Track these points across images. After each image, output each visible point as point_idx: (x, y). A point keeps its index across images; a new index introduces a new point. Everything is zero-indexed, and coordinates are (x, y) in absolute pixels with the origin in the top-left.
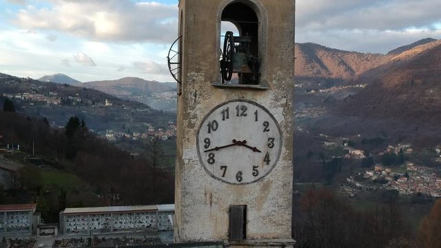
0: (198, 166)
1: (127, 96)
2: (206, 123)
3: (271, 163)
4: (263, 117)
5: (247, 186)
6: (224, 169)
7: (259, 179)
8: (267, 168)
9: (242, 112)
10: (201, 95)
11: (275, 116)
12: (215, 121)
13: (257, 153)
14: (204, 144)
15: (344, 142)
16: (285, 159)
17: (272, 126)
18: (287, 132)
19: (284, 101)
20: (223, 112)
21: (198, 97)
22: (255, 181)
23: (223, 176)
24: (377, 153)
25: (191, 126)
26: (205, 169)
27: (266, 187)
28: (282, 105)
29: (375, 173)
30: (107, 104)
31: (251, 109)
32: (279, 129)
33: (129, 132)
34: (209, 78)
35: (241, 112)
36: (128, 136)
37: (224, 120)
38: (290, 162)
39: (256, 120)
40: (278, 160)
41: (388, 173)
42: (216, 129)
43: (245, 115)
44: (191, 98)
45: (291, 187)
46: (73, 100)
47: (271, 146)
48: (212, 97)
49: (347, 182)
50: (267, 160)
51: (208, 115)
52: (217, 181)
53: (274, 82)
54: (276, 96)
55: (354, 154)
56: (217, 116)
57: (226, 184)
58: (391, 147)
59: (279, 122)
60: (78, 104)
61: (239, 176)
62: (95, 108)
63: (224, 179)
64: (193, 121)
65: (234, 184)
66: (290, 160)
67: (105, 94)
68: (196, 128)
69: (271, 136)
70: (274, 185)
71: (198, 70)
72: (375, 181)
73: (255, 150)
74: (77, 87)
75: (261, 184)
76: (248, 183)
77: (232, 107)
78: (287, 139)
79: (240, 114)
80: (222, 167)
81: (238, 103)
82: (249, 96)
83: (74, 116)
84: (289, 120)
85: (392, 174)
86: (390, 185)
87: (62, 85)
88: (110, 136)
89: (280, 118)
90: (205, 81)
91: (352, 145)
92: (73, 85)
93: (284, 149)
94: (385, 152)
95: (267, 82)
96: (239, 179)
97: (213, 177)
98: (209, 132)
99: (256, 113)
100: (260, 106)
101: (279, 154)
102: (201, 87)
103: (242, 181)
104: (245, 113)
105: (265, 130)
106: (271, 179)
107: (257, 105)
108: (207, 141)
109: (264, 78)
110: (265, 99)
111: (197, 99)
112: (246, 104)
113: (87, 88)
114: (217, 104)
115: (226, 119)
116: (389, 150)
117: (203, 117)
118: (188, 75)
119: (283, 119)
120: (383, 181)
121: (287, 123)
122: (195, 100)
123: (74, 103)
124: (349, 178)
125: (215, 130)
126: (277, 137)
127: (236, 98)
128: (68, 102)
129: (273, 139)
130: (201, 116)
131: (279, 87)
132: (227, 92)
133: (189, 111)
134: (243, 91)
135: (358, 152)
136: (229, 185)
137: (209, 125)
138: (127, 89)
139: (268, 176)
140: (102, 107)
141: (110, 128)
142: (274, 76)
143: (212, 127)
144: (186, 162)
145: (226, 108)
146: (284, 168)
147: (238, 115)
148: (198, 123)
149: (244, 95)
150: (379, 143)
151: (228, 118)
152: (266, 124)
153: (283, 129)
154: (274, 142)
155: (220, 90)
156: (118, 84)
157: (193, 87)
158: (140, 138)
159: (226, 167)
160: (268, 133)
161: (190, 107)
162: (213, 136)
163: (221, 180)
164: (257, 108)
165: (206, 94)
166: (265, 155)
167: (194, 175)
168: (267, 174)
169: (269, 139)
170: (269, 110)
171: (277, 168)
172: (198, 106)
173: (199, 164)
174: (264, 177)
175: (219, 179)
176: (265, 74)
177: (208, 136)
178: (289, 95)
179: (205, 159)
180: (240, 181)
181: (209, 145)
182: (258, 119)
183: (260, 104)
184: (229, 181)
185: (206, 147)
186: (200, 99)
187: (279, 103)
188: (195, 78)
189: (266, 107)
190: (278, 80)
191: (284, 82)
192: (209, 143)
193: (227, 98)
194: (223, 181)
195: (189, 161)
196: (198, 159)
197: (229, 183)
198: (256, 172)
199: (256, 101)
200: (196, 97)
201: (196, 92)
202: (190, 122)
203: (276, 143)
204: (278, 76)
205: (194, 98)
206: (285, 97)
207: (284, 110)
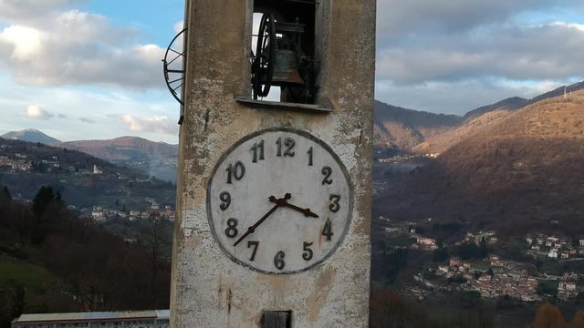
0: (208, 242)
1: (123, 161)
2: (224, 166)
3: (335, 238)
4: (322, 158)
5: (293, 277)
6: (253, 247)
7: (314, 265)
8: (327, 246)
9: (287, 149)
10: (216, 117)
11: (341, 158)
12: (239, 164)
13: (311, 219)
14: (220, 202)
15: (411, 227)
16: (357, 231)
17: (337, 175)
18: (362, 186)
19: (356, 133)
20: (254, 149)
21: (210, 121)
22: (306, 270)
23: (252, 259)
24: (453, 242)
25: (198, 170)
26: (221, 246)
27: (325, 280)
28: (354, 141)
29: (450, 270)
30: (95, 172)
31: (302, 145)
32: (349, 180)
33: (124, 210)
34: (231, 89)
35: (284, 149)
36: (122, 215)
37: (255, 161)
38: (366, 237)
39: (311, 164)
40: (345, 233)
41: (467, 270)
42: (241, 177)
43: (292, 155)
44: (200, 123)
45: (368, 280)
46: (48, 166)
47: (334, 208)
48: (236, 122)
49: (415, 281)
50: (327, 232)
51: (229, 152)
52: (240, 268)
53: (341, 101)
54: (344, 125)
55: (424, 244)
56: (244, 154)
57: (255, 274)
58: (470, 235)
59: (349, 168)
60: (55, 170)
61: (280, 260)
62: (79, 177)
63: (253, 264)
64: (201, 162)
65: (271, 273)
66: (366, 233)
67: (93, 158)
68: (207, 175)
69: (334, 191)
70: (338, 277)
71: (213, 75)
72: (451, 280)
73: (307, 213)
74: (55, 148)
75: (317, 273)
76: (294, 272)
77: (270, 139)
78: (362, 198)
79: (283, 153)
80: (250, 244)
81: (280, 134)
82: (299, 122)
83: (46, 185)
84: (366, 166)
85: (472, 271)
86: (470, 285)
87: (34, 144)
88: (97, 214)
89: (350, 162)
90: (225, 94)
91: (421, 232)
92: (51, 144)
93: (355, 214)
94: (463, 241)
95: (329, 100)
96: (279, 265)
97: (234, 260)
98: (229, 182)
99: (310, 152)
100: (317, 141)
101: (348, 222)
102: (217, 104)
103: (285, 269)
104: (292, 151)
105: (326, 182)
106: (335, 265)
107: (312, 138)
108: (225, 197)
109: (324, 93)
110: (326, 130)
111: (209, 123)
112: (293, 136)
113: (68, 148)
114: (244, 135)
115: (258, 161)
116: (467, 239)
117: (218, 156)
118: (195, 82)
119: (354, 163)
120: (461, 280)
121: (361, 170)
122: (206, 126)
123: (49, 170)
124: (417, 275)
125: (239, 179)
126: (345, 194)
127: (277, 125)
128: (42, 168)
129: (338, 197)
130: (215, 154)
131: (349, 110)
132: (262, 114)
133: (196, 144)
135: (428, 242)
136: (261, 275)
137: (229, 170)
138: (124, 152)
139: (328, 261)
140: (88, 175)
141: (97, 205)
142: (340, 90)
143: (235, 173)
144: (187, 233)
145: (258, 143)
146: (356, 246)
147: (279, 155)
148: (211, 166)
149: (291, 121)
150: (454, 229)
151: (262, 158)
152: (327, 171)
153: (354, 180)
154: (340, 203)
155: (249, 110)
156: (112, 146)
157: (204, 103)
158: (139, 219)
159: (256, 244)
160: (329, 186)
161: (197, 137)
162: (236, 189)
163: (247, 266)
164: (311, 144)
165: (226, 116)
166: (324, 223)
167: (200, 256)
168: (328, 257)
169: (332, 197)
170: (332, 147)
171: (343, 246)
172: (211, 136)
173: (211, 238)
174: (321, 262)
175: (244, 265)
176: (326, 87)
177: (228, 188)
178: (365, 124)
179: (221, 228)
180: (280, 268)
181: (228, 205)
182: (313, 163)
183: (317, 136)
184: (262, 268)
185: (223, 208)
186: (215, 124)
187: (349, 137)
188: (207, 88)
189: (328, 143)
190: (348, 98)
191: (357, 102)
192: (229, 200)
193: (261, 125)
194: (252, 269)
195: (192, 232)
196: (208, 228)
197: (263, 272)
198: (308, 253)
199: (311, 131)
200: (207, 121)
201: (208, 111)
202: (196, 163)
203: (343, 203)
204: (348, 91)
205: (204, 122)
206: (359, 127)
207: (357, 148)
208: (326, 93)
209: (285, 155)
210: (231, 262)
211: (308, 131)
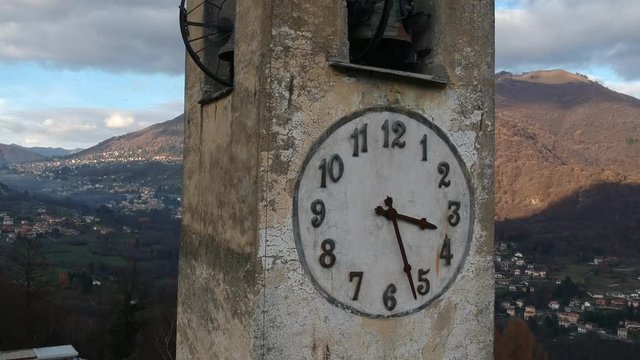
0: (296, 275)
2: (315, 162)
3: (455, 262)
4: (438, 152)
5: (406, 319)
6: (356, 279)
7: (431, 301)
8: (446, 273)
9: (395, 138)
10: (303, 88)
11: (460, 150)
12: (336, 158)
13: (427, 233)
14: (312, 216)
16: (479, 252)
17: (456, 176)
18: (484, 188)
19: (476, 117)
20: (354, 136)
21: (296, 93)
22: (421, 308)
23: (355, 298)
25: (280, 167)
26: (314, 281)
27: (444, 321)
28: (474, 127)
31: (414, 131)
32: (469, 181)
34: (321, 47)
35: (392, 137)
37: (356, 154)
38: (489, 258)
39: (425, 159)
40: (466, 253)
42: (339, 178)
43: (402, 146)
44: (282, 96)
45: (492, 316)
47: (453, 220)
48: (330, 96)
50: (446, 255)
51: (321, 140)
52: (339, 312)
53: (458, 71)
54: (461, 105)
56: (340, 144)
57: (358, 319)
59: (468, 165)
61: (389, 298)
63: (356, 305)
64: (285, 155)
65: (379, 316)
66: (489, 253)
68: (292, 175)
69: (452, 197)
70: (458, 315)
73: (423, 224)
75: (434, 312)
76: (407, 313)
77: (375, 122)
78: (484, 206)
79: (390, 143)
80: (352, 275)
81: (386, 115)
82: (409, 98)
89: (470, 156)
90: (314, 53)
93: (477, 228)
95: (445, 69)
96: (389, 304)
97: (332, 301)
98: (323, 185)
99: (424, 142)
100: (431, 126)
101: (470, 239)
102: (303, 68)
103: (398, 309)
104: (401, 140)
105: (444, 184)
106: (455, 299)
107: (425, 121)
108: (319, 207)
109: (439, 58)
110: (441, 109)
111: (294, 97)
112: (403, 118)
114: (340, 115)
115: (360, 154)
117: (307, 147)
118: (274, 33)
119: (475, 158)
121: (483, 167)
122: (290, 100)
125: (335, 181)
126: (465, 200)
127: (382, 102)
129: (457, 204)
130: (303, 145)
133: (275, 128)
134: (397, 87)
136: (366, 319)
137: (322, 167)
139: (447, 294)
142: (457, 56)
143: (331, 172)
144: (267, 263)
145: (360, 127)
146: (478, 272)
147: (386, 145)
148: (298, 161)
151: (365, 150)
152: (444, 169)
153: (475, 182)
154: (460, 212)
155: (346, 79)
157: (286, 66)
159: (360, 275)
160: (446, 190)
161: (278, 117)
162: (332, 196)
163: (348, 308)
164: (425, 130)
165: (316, 87)
166: (442, 242)
167: (286, 298)
168: (447, 288)
169: (451, 204)
170: (449, 135)
171: (464, 272)
172: (297, 117)
173: (300, 270)
174: (439, 296)
175: (345, 307)
176: (440, 50)
177: (320, 195)
178: (486, 104)
179: (313, 254)
180: (391, 309)
181: (322, 219)
182: (428, 157)
183: (431, 120)
184: (367, 311)
185: (316, 224)
186: (302, 98)
187: (468, 122)
188: (290, 43)
189: (444, 129)
190: (466, 67)
191: (475, 73)
192: (322, 213)
193: (362, 102)
194: (355, 312)
195: (274, 263)
196: (295, 255)
197: (368, 315)
198: (424, 284)
199: (423, 111)
200: (291, 92)
201: (292, 78)
202: (277, 157)
203: (464, 213)
204: (466, 58)
205: (287, 94)
206: (479, 108)
207: (477, 137)
208: (441, 58)
209: (393, 146)
210: (327, 304)
211: (421, 112)
